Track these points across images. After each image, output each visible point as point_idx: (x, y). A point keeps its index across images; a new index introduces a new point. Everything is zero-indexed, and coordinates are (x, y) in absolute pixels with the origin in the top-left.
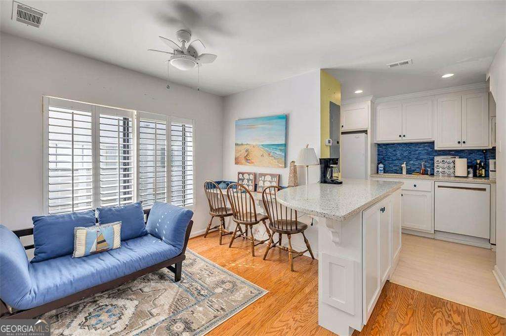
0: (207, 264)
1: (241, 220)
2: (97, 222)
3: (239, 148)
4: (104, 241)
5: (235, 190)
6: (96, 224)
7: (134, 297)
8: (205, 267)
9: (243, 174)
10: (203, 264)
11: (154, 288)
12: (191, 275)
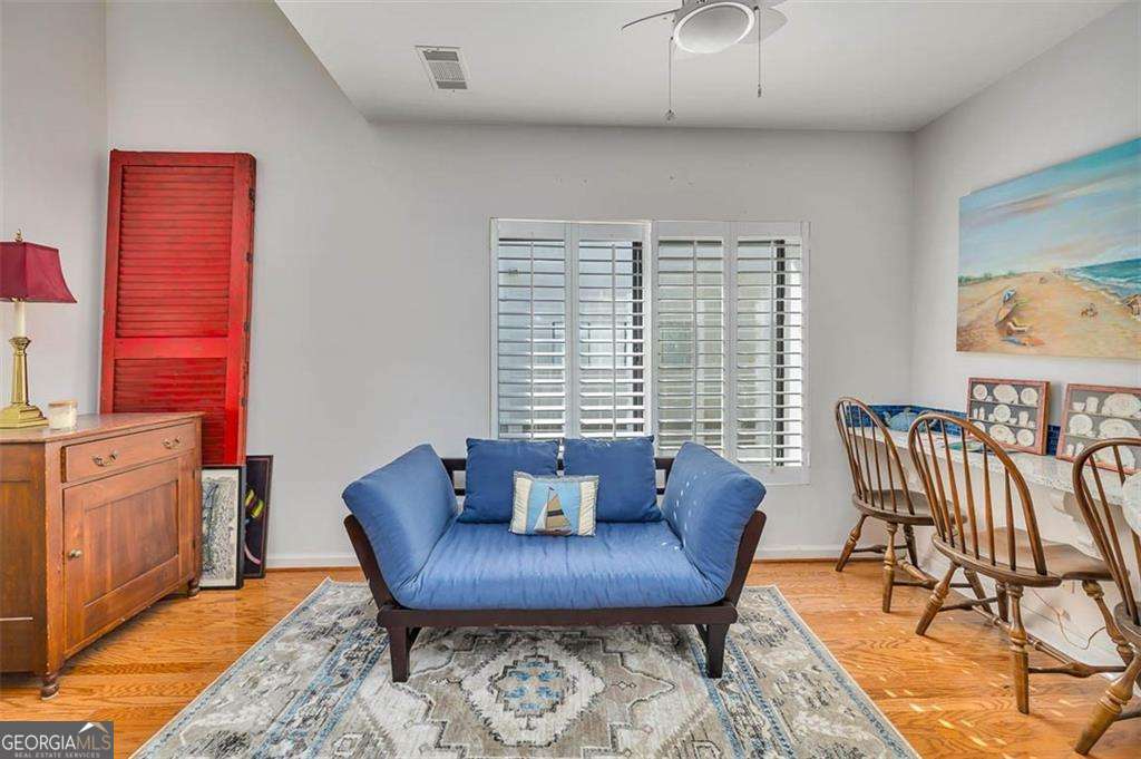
0: (817, 661)
1: (964, 552)
2: (561, 467)
3: (972, 292)
4: (560, 513)
5: (953, 440)
6: (558, 472)
7: (601, 668)
8: (808, 669)
9: (991, 385)
10: (803, 654)
11: (652, 665)
12: (754, 675)
